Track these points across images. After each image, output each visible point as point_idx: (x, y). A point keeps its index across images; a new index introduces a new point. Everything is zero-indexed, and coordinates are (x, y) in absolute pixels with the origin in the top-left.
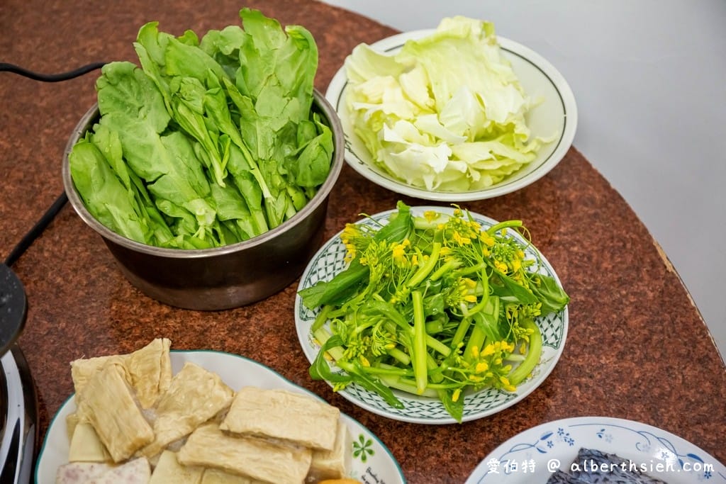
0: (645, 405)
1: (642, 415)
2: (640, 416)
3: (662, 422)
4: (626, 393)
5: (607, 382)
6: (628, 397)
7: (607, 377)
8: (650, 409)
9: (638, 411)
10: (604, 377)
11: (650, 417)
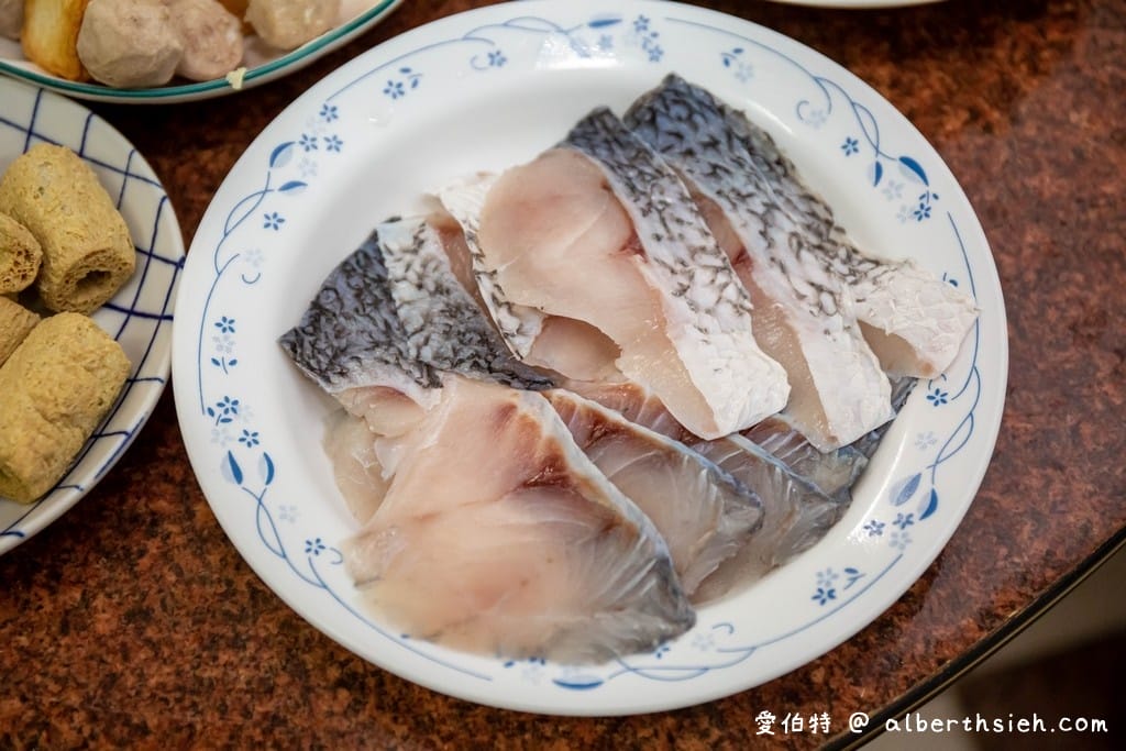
0: (1053, 243)
1: (1027, 252)
2: (1020, 250)
3: (1047, 292)
4: (1047, 194)
5: (1038, 152)
6: (1041, 204)
7: (1047, 146)
8: (1056, 256)
9: (1029, 239)
10: (1041, 141)
11: (1038, 266)
